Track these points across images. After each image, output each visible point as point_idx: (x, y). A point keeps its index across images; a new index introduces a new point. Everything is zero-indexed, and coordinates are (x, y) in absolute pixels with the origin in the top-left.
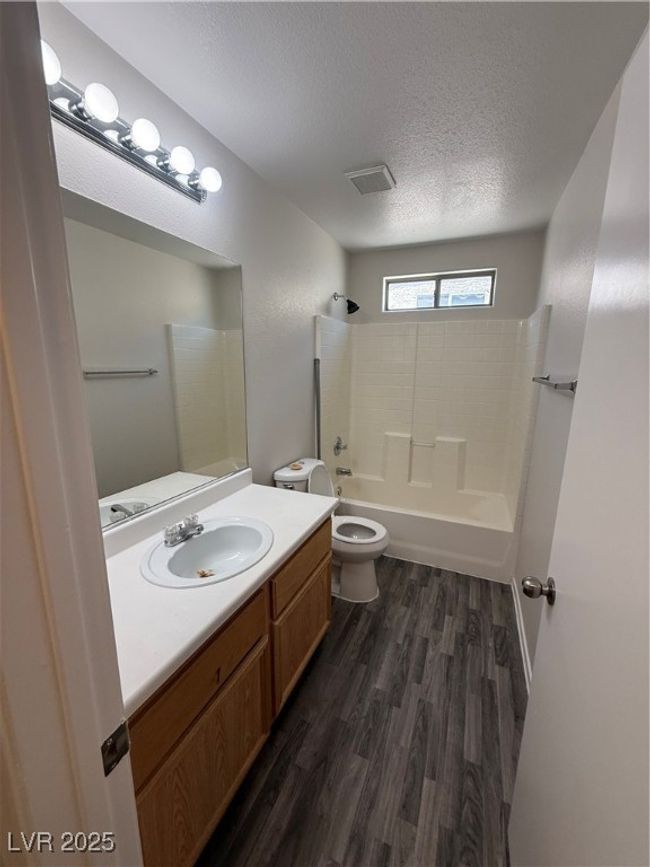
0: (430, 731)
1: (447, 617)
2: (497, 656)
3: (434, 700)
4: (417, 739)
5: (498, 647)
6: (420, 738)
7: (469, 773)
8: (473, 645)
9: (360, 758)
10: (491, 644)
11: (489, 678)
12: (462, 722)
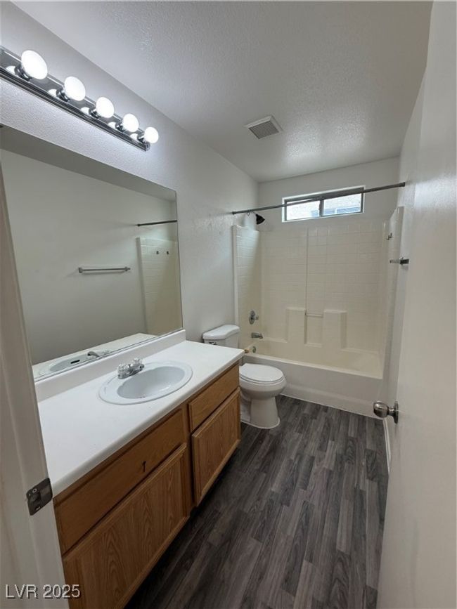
0: (311, 525)
1: (330, 442)
2: (368, 473)
3: (316, 503)
4: (300, 531)
5: (369, 466)
6: (303, 530)
7: (340, 560)
8: (349, 463)
9: (255, 541)
10: (363, 463)
11: (361, 488)
12: (336, 521)
